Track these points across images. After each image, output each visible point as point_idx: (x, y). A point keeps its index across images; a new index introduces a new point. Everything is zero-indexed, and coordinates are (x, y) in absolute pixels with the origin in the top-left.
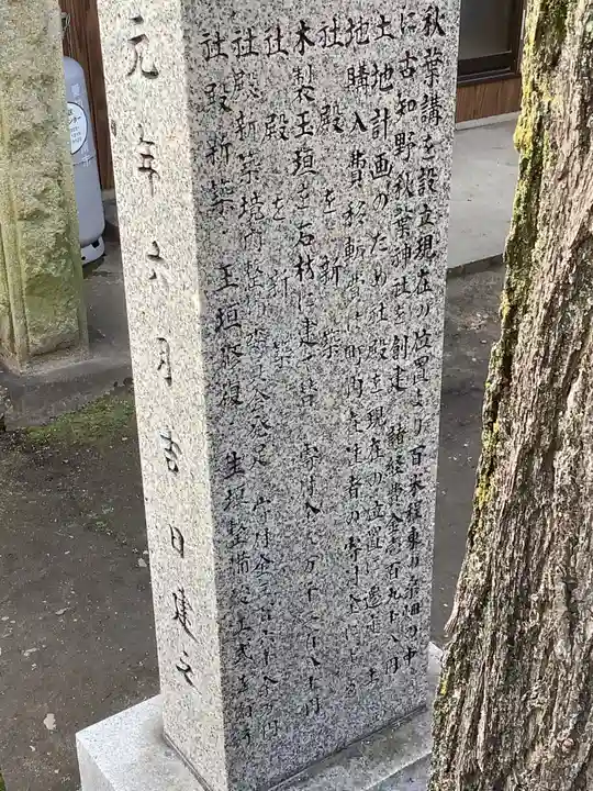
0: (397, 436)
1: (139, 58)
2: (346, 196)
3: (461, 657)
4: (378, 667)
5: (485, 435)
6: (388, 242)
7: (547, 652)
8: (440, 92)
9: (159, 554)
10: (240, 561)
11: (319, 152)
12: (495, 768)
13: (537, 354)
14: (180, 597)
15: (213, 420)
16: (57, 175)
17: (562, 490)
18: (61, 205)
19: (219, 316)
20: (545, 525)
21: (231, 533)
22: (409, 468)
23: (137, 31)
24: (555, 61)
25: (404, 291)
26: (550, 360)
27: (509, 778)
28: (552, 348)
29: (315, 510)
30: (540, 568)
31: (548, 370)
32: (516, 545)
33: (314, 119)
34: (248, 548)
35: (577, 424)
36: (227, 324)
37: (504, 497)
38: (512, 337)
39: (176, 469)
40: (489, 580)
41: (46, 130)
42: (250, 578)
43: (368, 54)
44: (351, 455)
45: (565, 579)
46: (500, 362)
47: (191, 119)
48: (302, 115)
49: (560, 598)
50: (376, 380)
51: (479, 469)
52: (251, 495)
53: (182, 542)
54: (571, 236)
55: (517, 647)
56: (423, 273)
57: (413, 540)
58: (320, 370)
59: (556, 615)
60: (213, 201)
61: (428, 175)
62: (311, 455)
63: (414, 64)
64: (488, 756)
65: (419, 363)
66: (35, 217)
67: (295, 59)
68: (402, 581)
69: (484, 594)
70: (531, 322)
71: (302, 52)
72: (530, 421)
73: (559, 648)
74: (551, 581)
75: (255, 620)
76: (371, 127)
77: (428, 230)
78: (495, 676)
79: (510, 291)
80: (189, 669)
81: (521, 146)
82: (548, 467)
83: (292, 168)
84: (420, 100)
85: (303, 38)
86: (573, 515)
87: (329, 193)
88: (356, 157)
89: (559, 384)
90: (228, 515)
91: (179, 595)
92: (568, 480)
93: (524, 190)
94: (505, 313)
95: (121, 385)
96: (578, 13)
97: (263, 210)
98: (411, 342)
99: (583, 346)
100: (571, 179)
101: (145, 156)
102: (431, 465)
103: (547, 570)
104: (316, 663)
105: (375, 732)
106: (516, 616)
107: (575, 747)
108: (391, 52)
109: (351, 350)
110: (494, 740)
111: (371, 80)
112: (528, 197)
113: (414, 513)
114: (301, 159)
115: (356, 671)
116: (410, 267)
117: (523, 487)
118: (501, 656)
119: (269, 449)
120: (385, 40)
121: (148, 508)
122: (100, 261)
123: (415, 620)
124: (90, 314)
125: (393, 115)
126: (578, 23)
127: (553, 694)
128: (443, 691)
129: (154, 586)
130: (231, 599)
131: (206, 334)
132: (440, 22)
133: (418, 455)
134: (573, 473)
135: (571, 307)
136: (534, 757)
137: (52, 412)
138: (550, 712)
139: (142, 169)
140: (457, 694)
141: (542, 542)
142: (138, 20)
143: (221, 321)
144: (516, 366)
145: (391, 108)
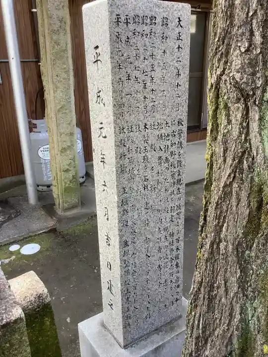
0: (172, 235)
1: (101, 133)
2: (157, 168)
3: (194, 302)
4: (168, 304)
5: (199, 237)
6: (169, 181)
7: (219, 301)
8: (182, 141)
9: (104, 270)
10: (127, 272)
11: (150, 157)
12: (205, 335)
13: (214, 216)
14: (110, 282)
15: (120, 230)
16: (74, 159)
17: (222, 255)
18: (74, 167)
19: (122, 202)
20: (218, 264)
21: (125, 264)
22: (175, 244)
23: (101, 126)
24: (216, 139)
25: (173, 194)
26: (218, 217)
27: (209, 339)
28: (218, 214)
29: (149, 257)
30: (217, 276)
31: (217, 221)
32: (210, 270)
33: (148, 148)
34: (130, 268)
35: (226, 236)
36: (124, 204)
37: (206, 256)
38: (206, 210)
39: (109, 245)
40: (202, 280)
41: (71, 147)
42: (130, 277)
43: (163, 131)
44: (159, 240)
45: (224, 280)
46: (203, 217)
47: (115, 149)
48: (145, 147)
49: (223, 285)
50: (166, 219)
51: (198, 247)
52: (130, 252)
53: (110, 266)
54: (222, 185)
55: (211, 299)
56: (179, 189)
57: (177, 265)
58: (150, 216)
59: (222, 291)
60: (121, 170)
61: (179, 162)
62: (147, 240)
63: (175, 134)
64: (203, 332)
65: (178, 214)
66: (67, 171)
67: (143, 133)
68: (174, 278)
69: (201, 283)
70: (212, 207)
71: (145, 131)
72: (213, 235)
73: (223, 300)
74: (220, 280)
75: (131, 289)
76: (163, 150)
77: (180, 177)
78: (205, 308)
79: (205, 198)
80: (112, 304)
81: (207, 160)
82: (218, 248)
83: (142, 161)
84: (177, 143)
85: (145, 128)
86: (226, 262)
87: (153, 167)
88: (160, 158)
89: (221, 224)
90: (124, 258)
91: (109, 282)
92: (224, 251)
93: (208, 171)
94: (204, 203)
95: (90, 218)
96: (222, 128)
97: (135, 172)
98: (175, 209)
99: (227, 214)
100: (221, 170)
101: (102, 158)
102: (182, 244)
103: (219, 277)
104: (149, 303)
105: (166, 324)
106: (210, 291)
107: (228, 329)
108: (169, 131)
109: (158, 211)
110: (204, 327)
111: (164, 138)
112: (209, 173)
113: (177, 257)
114: (145, 158)
115: (161, 305)
116: (175, 187)
117: (211, 253)
118: (206, 302)
119: (136, 239)
120: (167, 127)
121: (101, 256)
122: (84, 182)
123: (178, 290)
124: (82, 197)
125: (170, 147)
126: (222, 130)
127: (222, 313)
128: (189, 312)
129: (102, 279)
130: (125, 283)
131: (118, 207)
132: (182, 122)
133: (178, 240)
134: (225, 249)
135: (223, 203)
136: (216, 333)
137: (70, 226)
138: (221, 319)
139: (102, 161)
140: (193, 313)
141: (217, 269)
142: (101, 123)
143: (123, 203)
144: (208, 218)
145: (169, 145)
